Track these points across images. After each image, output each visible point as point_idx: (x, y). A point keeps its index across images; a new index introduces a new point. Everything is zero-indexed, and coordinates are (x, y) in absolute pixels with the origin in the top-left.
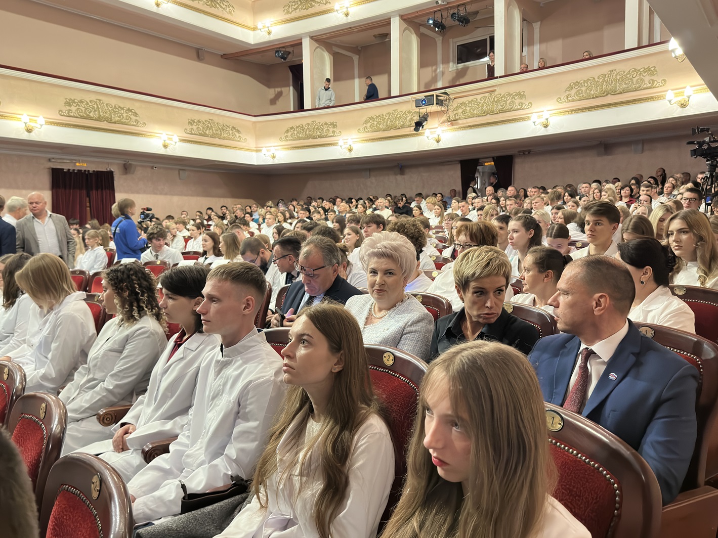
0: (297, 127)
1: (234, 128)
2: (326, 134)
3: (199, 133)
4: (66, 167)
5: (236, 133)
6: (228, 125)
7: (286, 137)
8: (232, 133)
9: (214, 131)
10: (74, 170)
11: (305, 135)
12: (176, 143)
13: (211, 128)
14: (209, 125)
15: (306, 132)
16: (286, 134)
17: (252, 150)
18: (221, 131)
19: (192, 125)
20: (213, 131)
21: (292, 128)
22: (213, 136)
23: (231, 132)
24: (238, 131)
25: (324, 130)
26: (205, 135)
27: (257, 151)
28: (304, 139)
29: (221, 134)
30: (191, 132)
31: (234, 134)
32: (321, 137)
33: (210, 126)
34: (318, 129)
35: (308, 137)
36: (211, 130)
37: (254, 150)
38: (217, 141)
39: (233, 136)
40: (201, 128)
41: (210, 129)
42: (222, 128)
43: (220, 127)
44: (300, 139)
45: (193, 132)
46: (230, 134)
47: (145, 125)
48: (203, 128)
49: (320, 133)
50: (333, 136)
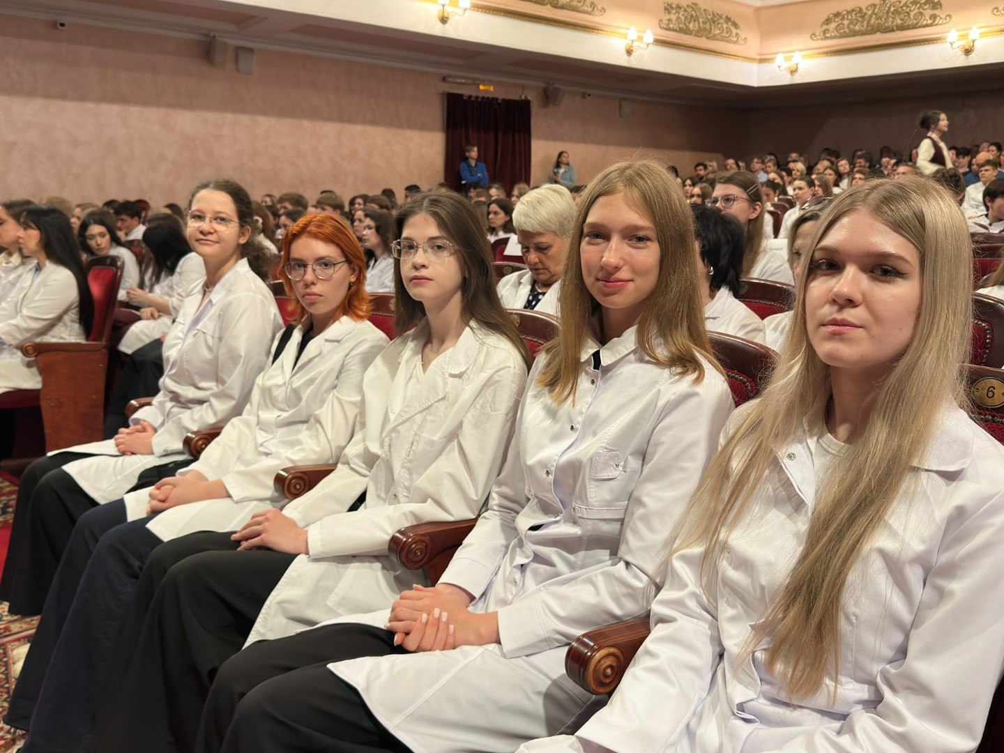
0: (849, 13)
1: (728, 19)
2: (915, 22)
3: (679, 28)
4: (466, 91)
5: (733, 28)
6: (720, 14)
7: (824, 32)
8: (727, 28)
9: (701, 25)
10: (477, 97)
11: (867, 26)
12: (648, 45)
13: (696, 19)
14: (693, 13)
15: (870, 20)
16: (825, 27)
17: (751, 60)
18: (710, 25)
19: (669, 13)
20: (699, 24)
21: (837, 15)
22: (698, 34)
23: (725, 26)
24: (735, 25)
25: (912, 14)
26: (686, 31)
27: (762, 61)
28: (863, 34)
29: (711, 28)
30: (668, 25)
31: (730, 30)
32: (902, 28)
33: (694, 15)
34: (896, 12)
35: (873, 30)
36: (696, 23)
37: (756, 60)
38: (703, 42)
39: (727, 33)
40: (683, 18)
41: (695, 21)
42: (712, 18)
43: (709, 17)
44: (854, 34)
45: (671, 26)
46: (723, 30)
47: (604, 12)
48: (686, 18)
49: (902, 20)
50: (931, 25)
